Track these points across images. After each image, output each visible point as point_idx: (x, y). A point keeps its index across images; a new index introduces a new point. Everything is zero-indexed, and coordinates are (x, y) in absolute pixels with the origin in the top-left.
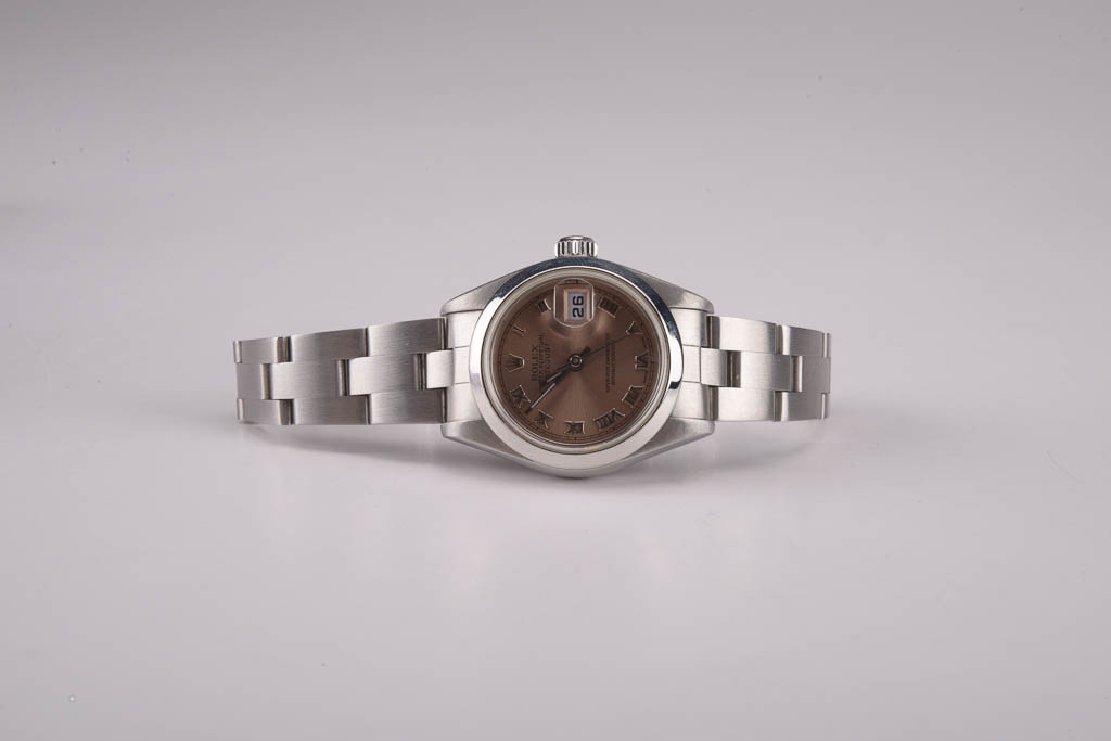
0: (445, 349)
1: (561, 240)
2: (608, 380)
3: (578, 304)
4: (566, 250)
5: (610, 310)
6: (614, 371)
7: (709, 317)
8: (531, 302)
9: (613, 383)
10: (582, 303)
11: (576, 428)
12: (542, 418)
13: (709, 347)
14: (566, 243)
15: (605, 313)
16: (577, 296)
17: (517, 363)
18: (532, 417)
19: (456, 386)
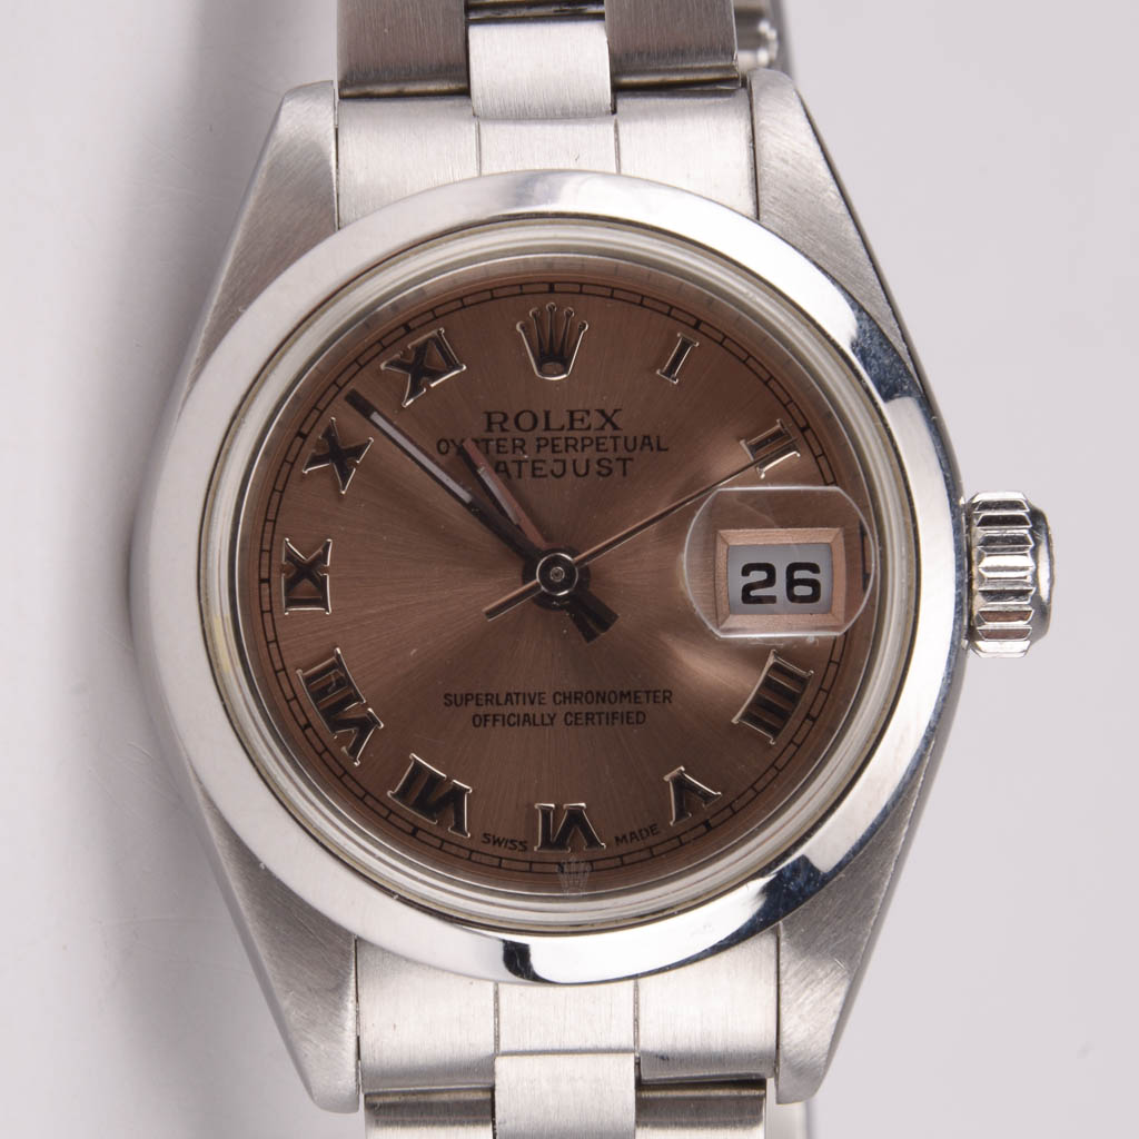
0: (618, 89)
1: (1037, 517)
2: (491, 698)
3: (791, 583)
4: (994, 532)
5: (759, 702)
6: (528, 719)
7: (760, 1083)
8: (787, 404)
9: (480, 721)
10: (792, 598)
11: (305, 579)
12: (340, 454)
13: (640, 1085)
14: (1023, 531)
15: (747, 684)
16: (821, 577)
17: (554, 353)
18: (340, 416)
19: (469, 129)
